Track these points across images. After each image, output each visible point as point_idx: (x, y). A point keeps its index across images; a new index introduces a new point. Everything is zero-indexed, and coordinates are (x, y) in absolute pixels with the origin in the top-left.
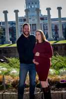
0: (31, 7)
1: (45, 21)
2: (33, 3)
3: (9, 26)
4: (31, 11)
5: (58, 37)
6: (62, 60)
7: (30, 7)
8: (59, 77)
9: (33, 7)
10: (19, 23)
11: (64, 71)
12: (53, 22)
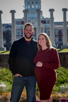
0: (31, 7)
1: (47, 25)
2: (33, 3)
3: (3, 29)
4: (30, 12)
5: (62, 44)
6: (65, 73)
7: (29, 7)
8: (60, 95)
9: (33, 7)
10: (15, 26)
11: (66, 87)
12: (56, 26)
